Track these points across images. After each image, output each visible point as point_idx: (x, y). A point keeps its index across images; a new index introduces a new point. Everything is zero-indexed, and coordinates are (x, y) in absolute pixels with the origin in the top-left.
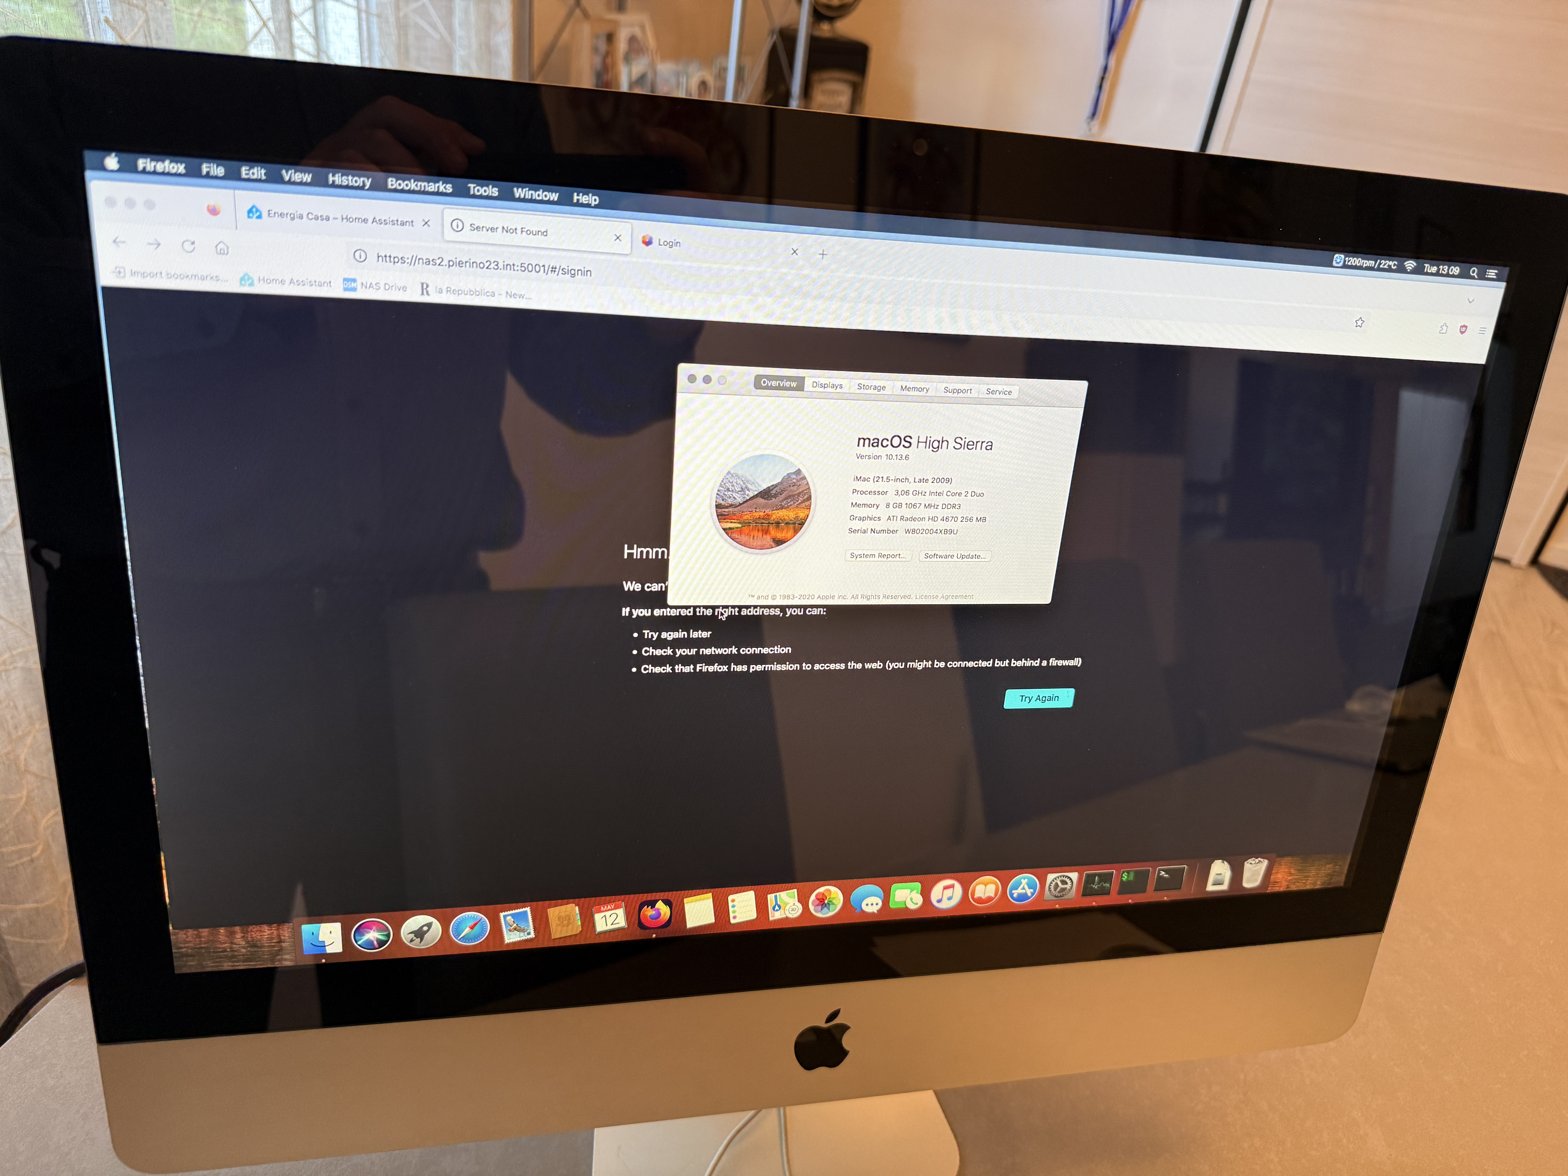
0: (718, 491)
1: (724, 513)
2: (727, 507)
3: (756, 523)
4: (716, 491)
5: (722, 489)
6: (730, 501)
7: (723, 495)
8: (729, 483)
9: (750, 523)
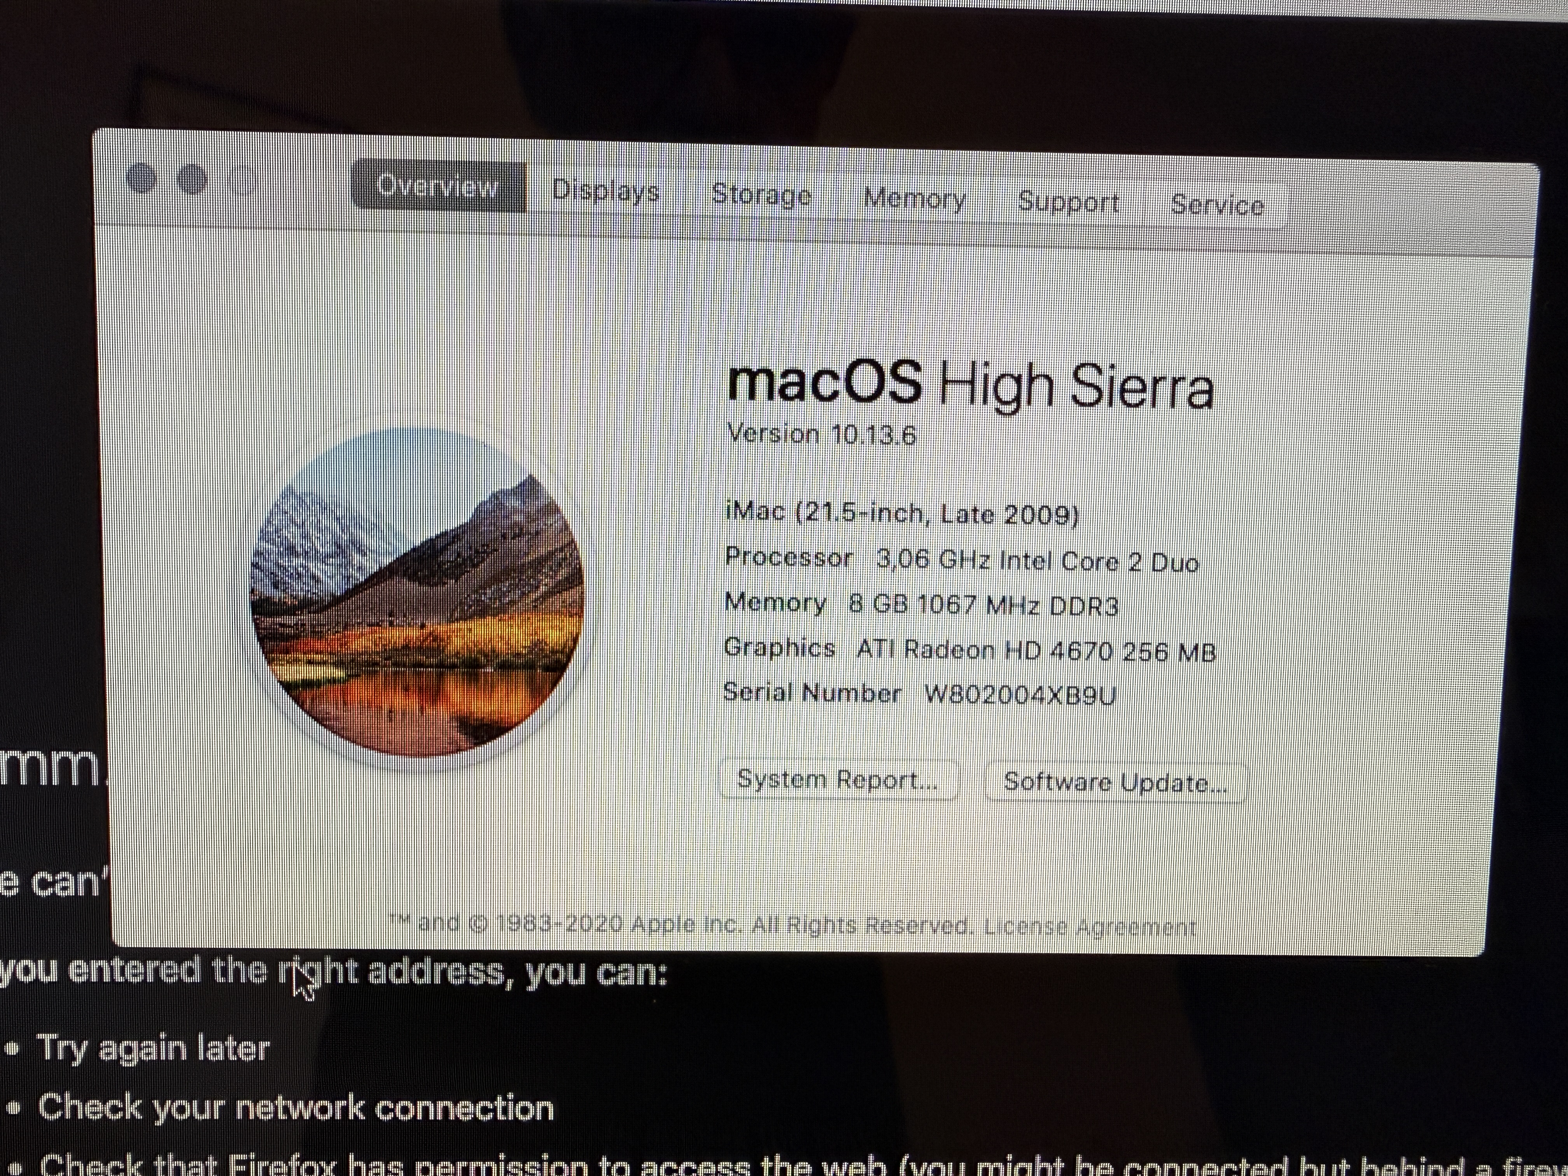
0: (257, 553)
1: (281, 630)
2: (291, 611)
3: (396, 664)
4: (248, 557)
5: (268, 546)
6: (299, 589)
7: (274, 569)
8: (293, 529)
9: (376, 664)
